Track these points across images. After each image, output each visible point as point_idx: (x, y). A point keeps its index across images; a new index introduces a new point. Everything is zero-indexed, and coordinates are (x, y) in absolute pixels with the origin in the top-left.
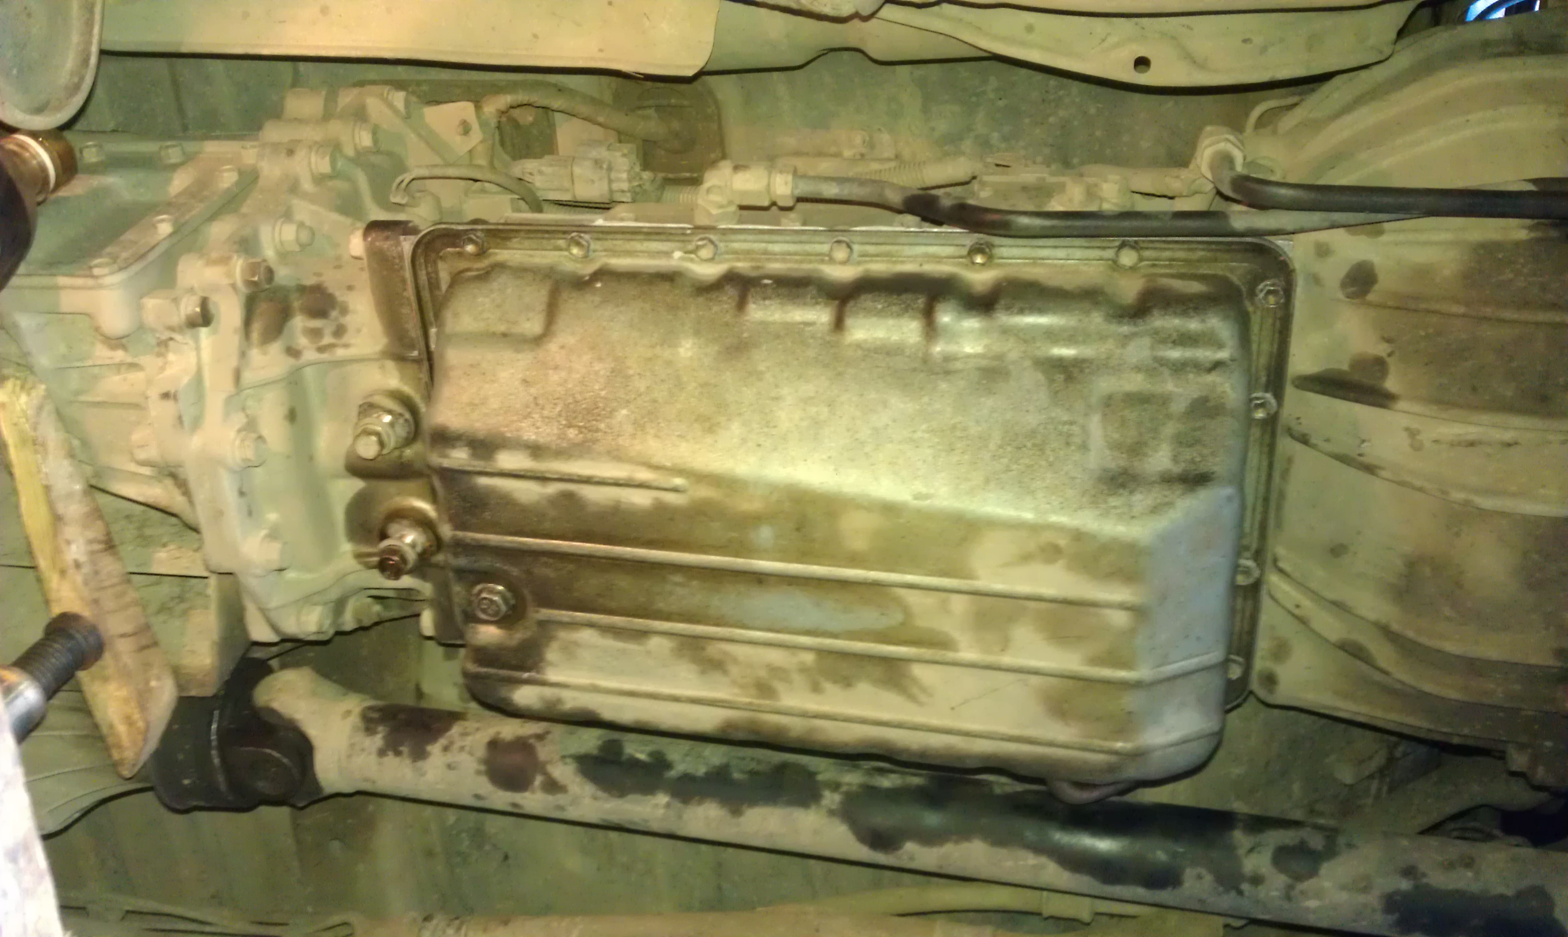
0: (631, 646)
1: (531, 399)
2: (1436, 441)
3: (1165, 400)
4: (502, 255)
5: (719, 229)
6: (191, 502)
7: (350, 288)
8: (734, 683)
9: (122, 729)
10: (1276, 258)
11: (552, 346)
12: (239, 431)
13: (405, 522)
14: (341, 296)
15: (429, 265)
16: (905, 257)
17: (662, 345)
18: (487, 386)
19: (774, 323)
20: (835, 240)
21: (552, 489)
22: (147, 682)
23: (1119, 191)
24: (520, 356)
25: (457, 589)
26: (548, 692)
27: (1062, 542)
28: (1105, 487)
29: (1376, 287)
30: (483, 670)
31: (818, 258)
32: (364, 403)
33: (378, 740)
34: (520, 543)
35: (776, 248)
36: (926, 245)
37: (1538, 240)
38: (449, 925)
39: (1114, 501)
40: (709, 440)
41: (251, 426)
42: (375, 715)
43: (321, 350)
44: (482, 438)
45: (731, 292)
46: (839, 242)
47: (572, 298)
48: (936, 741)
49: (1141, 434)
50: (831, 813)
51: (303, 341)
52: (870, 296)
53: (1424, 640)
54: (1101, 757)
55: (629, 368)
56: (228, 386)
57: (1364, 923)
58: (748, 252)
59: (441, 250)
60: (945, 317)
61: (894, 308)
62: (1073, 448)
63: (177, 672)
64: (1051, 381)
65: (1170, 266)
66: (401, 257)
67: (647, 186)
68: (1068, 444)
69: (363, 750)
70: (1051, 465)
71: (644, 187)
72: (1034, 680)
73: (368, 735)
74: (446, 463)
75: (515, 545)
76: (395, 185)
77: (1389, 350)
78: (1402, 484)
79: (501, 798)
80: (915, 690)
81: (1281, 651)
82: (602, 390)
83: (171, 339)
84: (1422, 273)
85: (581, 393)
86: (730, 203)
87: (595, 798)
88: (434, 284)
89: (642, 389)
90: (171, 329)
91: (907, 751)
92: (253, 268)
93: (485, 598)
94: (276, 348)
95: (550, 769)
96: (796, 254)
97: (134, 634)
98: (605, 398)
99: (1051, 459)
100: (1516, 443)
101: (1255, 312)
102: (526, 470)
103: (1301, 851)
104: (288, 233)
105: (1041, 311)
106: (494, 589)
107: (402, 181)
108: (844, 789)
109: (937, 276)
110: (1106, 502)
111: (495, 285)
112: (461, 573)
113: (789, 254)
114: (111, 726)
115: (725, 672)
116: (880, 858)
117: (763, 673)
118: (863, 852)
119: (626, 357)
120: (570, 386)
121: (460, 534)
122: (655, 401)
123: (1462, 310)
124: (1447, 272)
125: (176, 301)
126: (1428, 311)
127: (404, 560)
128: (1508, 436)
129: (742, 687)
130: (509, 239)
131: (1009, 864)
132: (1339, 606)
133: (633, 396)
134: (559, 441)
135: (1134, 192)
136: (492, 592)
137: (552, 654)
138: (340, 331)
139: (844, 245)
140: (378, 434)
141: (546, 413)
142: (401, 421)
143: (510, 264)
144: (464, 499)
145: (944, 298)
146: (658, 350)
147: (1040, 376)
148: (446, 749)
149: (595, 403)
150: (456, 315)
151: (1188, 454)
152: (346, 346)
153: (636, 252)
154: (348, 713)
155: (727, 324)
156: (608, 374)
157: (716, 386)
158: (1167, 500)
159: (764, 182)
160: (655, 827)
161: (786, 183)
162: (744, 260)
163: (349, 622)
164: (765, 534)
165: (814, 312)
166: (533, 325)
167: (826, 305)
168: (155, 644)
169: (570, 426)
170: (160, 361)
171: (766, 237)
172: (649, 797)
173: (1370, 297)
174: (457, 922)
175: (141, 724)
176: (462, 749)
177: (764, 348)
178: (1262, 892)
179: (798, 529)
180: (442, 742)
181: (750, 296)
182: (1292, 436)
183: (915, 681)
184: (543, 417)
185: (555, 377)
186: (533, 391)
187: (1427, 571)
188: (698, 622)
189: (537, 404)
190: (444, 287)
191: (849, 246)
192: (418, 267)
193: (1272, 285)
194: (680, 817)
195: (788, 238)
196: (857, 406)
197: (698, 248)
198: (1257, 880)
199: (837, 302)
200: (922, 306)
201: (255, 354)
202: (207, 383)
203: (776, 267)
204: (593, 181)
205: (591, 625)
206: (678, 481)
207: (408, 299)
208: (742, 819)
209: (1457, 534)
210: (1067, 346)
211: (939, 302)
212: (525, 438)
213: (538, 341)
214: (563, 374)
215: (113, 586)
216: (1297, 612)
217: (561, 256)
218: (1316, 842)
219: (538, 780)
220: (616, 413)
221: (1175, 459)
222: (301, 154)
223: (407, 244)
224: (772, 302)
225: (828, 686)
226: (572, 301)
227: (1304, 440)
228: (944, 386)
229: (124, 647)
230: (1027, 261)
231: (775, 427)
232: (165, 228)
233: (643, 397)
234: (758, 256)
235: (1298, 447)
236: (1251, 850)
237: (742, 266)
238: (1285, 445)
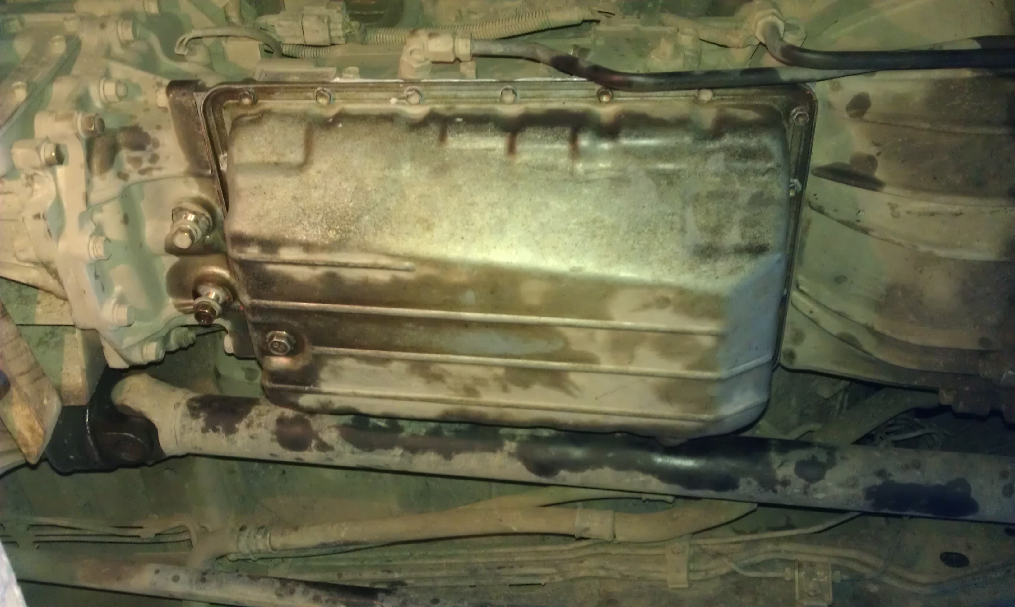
0: (379, 368)
1: (300, 210)
2: (909, 213)
3: (735, 196)
4: (267, 104)
5: (422, 83)
6: (60, 283)
7: (159, 127)
8: (449, 388)
9: (27, 435)
10: (805, 92)
11: (312, 172)
12: (91, 236)
13: (210, 284)
14: (153, 133)
15: (216, 113)
16: (553, 98)
17: (389, 168)
18: (268, 202)
19: (466, 150)
20: (504, 88)
21: (320, 271)
22: (42, 402)
23: (693, 40)
24: (289, 180)
25: (255, 335)
26: (322, 398)
27: (671, 296)
28: (698, 258)
29: (870, 110)
30: (277, 386)
31: (493, 100)
32: (176, 208)
33: (201, 422)
34: (300, 306)
35: (464, 94)
36: (567, 89)
37: (978, 78)
38: (258, 533)
39: (704, 268)
40: (428, 235)
41: (99, 231)
42: (197, 405)
43: (142, 172)
44: (268, 239)
45: (434, 128)
46: (507, 89)
47: (322, 136)
48: (585, 419)
49: (719, 220)
50: (511, 455)
51: (128, 167)
52: (532, 129)
53: (895, 336)
54: (693, 424)
55: (367, 185)
56: (81, 207)
57: (853, 505)
58: (443, 97)
59: (225, 101)
60: (584, 142)
61: (549, 138)
62: (675, 231)
63: (59, 390)
64: (659, 185)
65: (733, 100)
66: (195, 106)
67: (356, 32)
68: (672, 229)
69: (191, 429)
70: (661, 244)
71: (353, 33)
72: (651, 380)
73: (194, 419)
74: (243, 256)
75: (295, 308)
76: (178, 43)
77: (878, 151)
78: (886, 240)
79: (289, 455)
80: (571, 388)
81: (798, 337)
82: (350, 202)
83: (35, 174)
84: (900, 99)
85: (335, 205)
86: (426, 59)
87: (353, 453)
88: (220, 125)
89: (378, 201)
90: (35, 168)
91: (566, 424)
92: (90, 121)
93: (276, 342)
94: (110, 175)
95: (320, 435)
96: (477, 97)
97: (28, 372)
98: (353, 208)
99: (661, 240)
100: (961, 214)
101: (789, 128)
102: (302, 261)
103: (813, 462)
104: (110, 89)
105: (650, 137)
106: (281, 334)
107: (184, 40)
108: (518, 438)
109: (576, 111)
110: (698, 268)
111: (266, 128)
112: (257, 326)
113: (473, 98)
114: (20, 433)
115: (444, 382)
116: (544, 480)
117: (469, 382)
118: (533, 477)
119: (364, 178)
120: (327, 200)
121: (256, 301)
122: (388, 209)
123: (927, 126)
124: (917, 99)
125: (38, 149)
126: (905, 126)
127: (213, 311)
128: (957, 209)
129: (456, 390)
130: (273, 93)
131: (628, 480)
132: (840, 315)
133: (372, 206)
134: (323, 240)
135: (701, 40)
136: (280, 337)
137: (324, 374)
138: (154, 159)
139: (511, 92)
140: (190, 232)
141: (312, 220)
142: (203, 219)
143: (275, 110)
144: (258, 279)
145: (583, 130)
146: (387, 172)
147: (650, 182)
148: (248, 426)
149: (346, 212)
150: (239, 150)
151: (750, 232)
152: (160, 169)
153: (364, 99)
154: (178, 404)
155: (433, 152)
156: (353, 190)
157: (429, 196)
158: (739, 265)
159: (451, 46)
160: (394, 468)
161: (466, 46)
162: (441, 103)
163: (173, 345)
164: (470, 296)
165: (493, 141)
166: (296, 156)
167: (502, 136)
168: (44, 375)
169: (330, 229)
170: (28, 190)
171: (456, 87)
172: (389, 450)
173: (867, 117)
174: (263, 530)
175: (40, 430)
176: (259, 425)
177: (461, 168)
178: (789, 490)
179: (492, 292)
180: (245, 421)
181: (448, 132)
182: (812, 207)
183: (571, 383)
184: (309, 223)
185: (316, 194)
186: (301, 204)
187: (900, 293)
188: (424, 351)
189: (305, 214)
190: (228, 128)
191: (514, 92)
192: (208, 114)
193: (802, 110)
194: (411, 462)
195: (471, 87)
196: (528, 207)
197: (408, 96)
198: (785, 483)
199: (509, 134)
200: (568, 135)
201: (97, 180)
202: (65, 204)
203: (463, 107)
204: (318, 31)
205: (351, 356)
206: (407, 264)
207: (202, 136)
208: (453, 461)
209: (921, 271)
210: (668, 161)
211: (580, 132)
212: (299, 238)
213: (302, 167)
214: (321, 192)
215: (10, 341)
216: (811, 316)
217: (309, 104)
218: (822, 457)
219: (314, 443)
220: (362, 219)
221: (743, 236)
222: (111, 27)
223: (200, 99)
224: (464, 135)
225: (513, 388)
226: (323, 138)
227: (820, 210)
228: (586, 191)
229: (23, 382)
230: (637, 98)
231: (473, 224)
232: (21, 94)
233: (379, 206)
234: (450, 100)
235: (814, 213)
236: (782, 465)
237: (440, 107)
238: (806, 212)
